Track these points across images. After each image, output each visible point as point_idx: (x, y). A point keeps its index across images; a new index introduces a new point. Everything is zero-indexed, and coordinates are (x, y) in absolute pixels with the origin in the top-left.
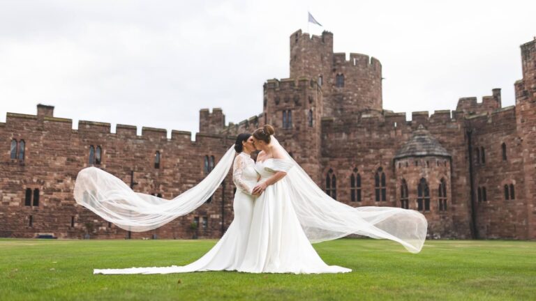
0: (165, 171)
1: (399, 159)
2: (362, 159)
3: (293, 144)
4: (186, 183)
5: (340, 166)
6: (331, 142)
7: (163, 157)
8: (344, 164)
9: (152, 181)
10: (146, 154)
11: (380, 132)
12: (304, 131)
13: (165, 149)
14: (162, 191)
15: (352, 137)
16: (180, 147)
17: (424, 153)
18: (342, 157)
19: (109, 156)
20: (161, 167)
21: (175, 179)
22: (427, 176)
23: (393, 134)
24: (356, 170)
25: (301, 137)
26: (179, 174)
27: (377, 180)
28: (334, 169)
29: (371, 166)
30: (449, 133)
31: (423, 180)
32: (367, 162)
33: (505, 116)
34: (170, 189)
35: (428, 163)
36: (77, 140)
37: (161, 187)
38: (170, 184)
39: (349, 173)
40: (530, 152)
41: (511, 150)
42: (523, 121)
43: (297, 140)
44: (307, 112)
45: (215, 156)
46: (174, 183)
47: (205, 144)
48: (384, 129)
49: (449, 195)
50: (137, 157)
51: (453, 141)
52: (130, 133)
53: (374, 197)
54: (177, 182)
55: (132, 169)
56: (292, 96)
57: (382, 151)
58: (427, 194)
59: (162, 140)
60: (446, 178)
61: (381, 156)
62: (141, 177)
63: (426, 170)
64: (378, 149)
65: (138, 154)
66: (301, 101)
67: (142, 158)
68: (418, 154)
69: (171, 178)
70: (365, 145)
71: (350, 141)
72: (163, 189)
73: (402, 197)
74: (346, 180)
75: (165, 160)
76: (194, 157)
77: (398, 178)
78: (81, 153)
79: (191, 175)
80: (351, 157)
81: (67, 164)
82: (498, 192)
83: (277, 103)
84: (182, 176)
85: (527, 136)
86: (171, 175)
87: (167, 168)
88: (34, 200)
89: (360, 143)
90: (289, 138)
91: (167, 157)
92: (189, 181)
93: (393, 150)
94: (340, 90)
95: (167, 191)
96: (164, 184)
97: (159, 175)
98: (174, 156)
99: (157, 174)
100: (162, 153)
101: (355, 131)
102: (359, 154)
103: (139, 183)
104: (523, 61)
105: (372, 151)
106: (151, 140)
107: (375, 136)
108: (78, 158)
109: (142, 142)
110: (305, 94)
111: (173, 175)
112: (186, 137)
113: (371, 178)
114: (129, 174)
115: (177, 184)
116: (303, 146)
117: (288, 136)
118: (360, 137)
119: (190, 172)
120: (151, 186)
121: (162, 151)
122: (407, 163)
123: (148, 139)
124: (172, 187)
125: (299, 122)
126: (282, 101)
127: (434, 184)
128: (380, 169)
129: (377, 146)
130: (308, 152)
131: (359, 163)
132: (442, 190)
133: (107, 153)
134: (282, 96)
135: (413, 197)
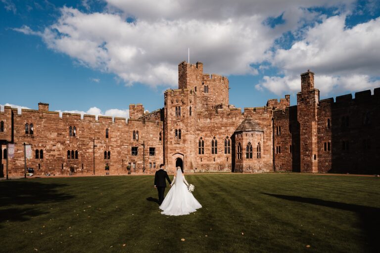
0: (112, 139)
2: (218, 132)
3: (181, 125)
4: (123, 145)
5: (206, 135)
6: (202, 123)
8: (208, 135)
9: (105, 145)
10: (101, 130)
11: (227, 118)
12: (187, 118)
13: (111, 127)
14: (110, 149)
15: (212, 121)
16: (119, 126)
17: (250, 130)
18: (207, 131)
19: (80, 132)
20: (109, 137)
21: (117, 143)
22: (251, 142)
23: (234, 119)
24: (214, 138)
25: (186, 121)
26: (119, 141)
27: (226, 143)
28: (203, 137)
29: (222, 136)
30: (263, 119)
31: (249, 143)
32: (220, 134)
35: (252, 134)
36: (62, 123)
37: (110, 147)
38: (115, 146)
39: (211, 139)
42: (300, 114)
43: (183, 122)
44: (188, 108)
45: (139, 131)
47: (133, 125)
48: (230, 116)
49: (262, 151)
51: (265, 123)
52: (91, 119)
53: (224, 151)
54: (118, 145)
55: (94, 139)
56: (180, 99)
57: (228, 128)
58: (251, 150)
59: (109, 123)
60: (261, 142)
61: (228, 131)
62: (99, 142)
63: (251, 138)
64: (226, 127)
65: (97, 131)
66: (185, 102)
67: (99, 132)
68: (247, 130)
69: (115, 143)
70: (219, 125)
71: (212, 123)
72: (111, 149)
73: (238, 152)
74: (209, 143)
75: (111, 133)
76: (127, 132)
77: (237, 142)
78: (65, 130)
79: (126, 141)
80: (212, 131)
81: (58, 136)
83: (172, 103)
84: (121, 142)
85: (302, 121)
86: (115, 141)
87: (113, 138)
88: (41, 156)
89: (216, 124)
90: (179, 122)
91: (112, 132)
92: (125, 144)
93: (234, 128)
94: (206, 94)
95: (113, 150)
96: (111, 146)
97: (109, 142)
98: (116, 131)
99: (107, 141)
100: (110, 130)
101: (214, 118)
102: (216, 129)
103: (98, 146)
104: (302, 83)
105: (223, 128)
106: (104, 123)
107: (225, 120)
108: (63, 133)
109: (98, 124)
110: (188, 98)
111: (116, 141)
112: (123, 121)
113: (223, 142)
114: (92, 141)
116: (186, 126)
117: (179, 120)
118: (217, 121)
120: (104, 147)
121: (109, 128)
122: (241, 135)
123: (102, 122)
124: (116, 148)
125: (184, 113)
126: (174, 102)
127: (255, 146)
128: (227, 137)
129: (226, 125)
130: (189, 129)
131: (216, 134)
132: (259, 149)
133: (79, 130)
134: (175, 99)
135: (245, 152)
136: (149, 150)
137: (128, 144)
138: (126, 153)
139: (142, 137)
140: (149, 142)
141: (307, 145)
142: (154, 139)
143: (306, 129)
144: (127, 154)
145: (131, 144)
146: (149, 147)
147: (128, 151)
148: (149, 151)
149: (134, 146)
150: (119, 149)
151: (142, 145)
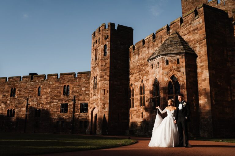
0: (43, 96)
4: (53, 102)
7: (42, 89)
9: (36, 102)
10: (34, 89)
16: (50, 83)
19: (18, 92)
20: (41, 95)
21: (47, 100)
26: (49, 98)
36: (7, 86)
37: (41, 105)
38: (45, 103)
45: (70, 85)
46: (47, 103)
47: (64, 79)
50: (30, 91)
52: (28, 79)
54: (48, 102)
55: (27, 97)
59: (43, 80)
62: (31, 101)
65: (30, 89)
67: (32, 91)
72: (41, 106)
76: (58, 88)
78: (8, 92)
79: (56, 98)
81: (3, 97)
84: (51, 98)
86: (45, 99)
91: (44, 89)
92: (54, 101)
95: (43, 107)
96: (41, 103)
97: (40, 99)
98: (47, 88)
99: (38, 98)
100: (42, 87)
103: (30, 104)
106: (37, 81)
108: (7, 94)
109: (33, 82)
112: (54, 77)
114: (26, 100)
115: (48, 103)
119: (55, 96)
120: (36, 105)
121: (42, 86)
124: (46, 105)
133: (18, 91)
136: (79, 106)
137: (57, 101)
138: (55, 110)
139: (72, 92)
140: (81, 97)
142: (86, 92)
144: (57, 112)
145: (60, 100)
146: (80, 102)
147: (58, 109)
148: (80, 108)
149: (64, 102)
150: (48, 106)
151: (72, 100)
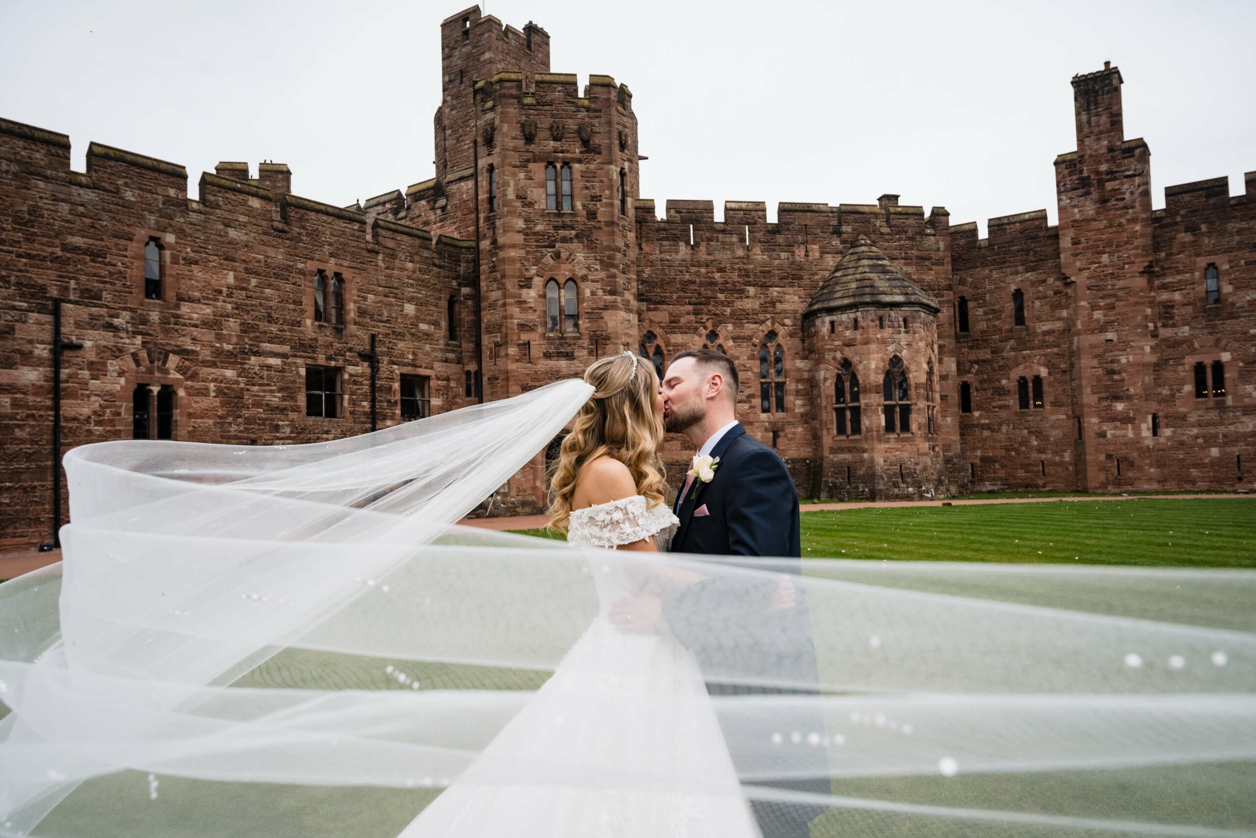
0: (185, 309)
1: (830, 311)
2: (728, 310)
3: (580, 256)
4: (258, 354)
5: (674, 325)
6: (652, 264)
7: (175, 260)
8: (683, 320)
9: (139, 340)
10: (110, 242)
11: (770, 246)
12: (611, 223)
13: (180, 233)
14: (175, 375)
15: (702, 254)
16: (232, 233)
17: (900, 298)
18: (679, 302)
20: (170, 294)
21: (219, 338)
22: (904, 354)
23: (800, 253)
24: (714, 336)
25: (602, 238)
26: (233, 324)
27: (764, 362)
28: (658, 331)
29: (749, 328)
30: (921, 257)
31: (896, 361)
32: (740, 317)
33: (1022, 232)
34: (204, 371)
35: (905, 321)
37: (173, 361)
38: (206, 354)
39: (696, 342)
40: (1094, 307)
41: (1037, 303)
42: (1076, 242)
43: (591, 246)
44: (615, 170)
45: (347, 275)
46: (219, 352)
47: (314, 235)
48: (780, 239)
49: (937, 398)
50: (76, 249)
51: (930, 277)
52: (39, 156)
53: (757, 402)
54: (227, 347)
55: (54, 292)
56: (571, 125)
57: (774, 292)
58: (905, 395)
59: (168, 201)
61: (773, 304)
62: (93, 323)
63: (903, 338)
64: (765, 286)
65: (78, 241)
66: (597, 140)
67: (96, 255)
68: (887, 299)
69: (208, 336)
70: (735, 276)
71: (699, 264)
72: (179, 369)
73: (838, 402)
75: (183, 269)
76: (282, 273)
77: (828, 356)
79: (274, 328)
80: (700, 304)
82: (1001, 392)
83: (529, 139)
84: (246, 328)
85: (1086, 273)
86: (206, 324)
87: (191, 300)
89: (721, 270)
90: (564, 240)
91: (190, 262)
92: (267, 346)
93: (802, 292)
95: (194, 377)
96: (181, 352)
97: (164, 322)
98: (214, 261)
99: (154, 316)
100: (171, 247)
101: (710, 240)
102: (721, 296)
103: (88, 344)
104: (1078, 114)
105: (752, 290)
106: (129, 195)
109: (89, 195)
110: (609, 123)
111: (213, 324)
113: (752, 357)
114: (41, 310)
115: (231, 354)
116: (607, 264)
117: (563, 233)
118: (722, 256)
119: (270, 319)
120: (134, 356)
121: (170, 238)
122: (856, 320)
123: (117, 191)
124: (214, 365)
125: (595, 198)
126: (541, 135)
127: (920, 373)
128: (772, 335)
129: (764, 279)
130: (621, 280)
131: (720, 319)
132: (928, 384)
134: (545, 122)
135: (873, 401)
136: (396, 386)
137: (286, 349)
138: (275, 399)
139: (362, 313)
140: (401, 345)
141: (1112, 372)
142: (423, 327)
143: (1112, 307)
144: (283, 410)
145: (304, 347)
146: (397, 370)
147: (289, 392)
148: (398, 397)
149: (321, 360)
150: (230, 373)
151: (363, 357)
